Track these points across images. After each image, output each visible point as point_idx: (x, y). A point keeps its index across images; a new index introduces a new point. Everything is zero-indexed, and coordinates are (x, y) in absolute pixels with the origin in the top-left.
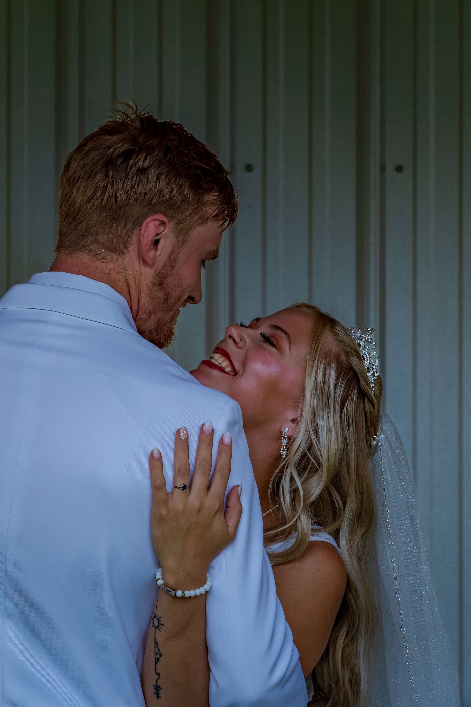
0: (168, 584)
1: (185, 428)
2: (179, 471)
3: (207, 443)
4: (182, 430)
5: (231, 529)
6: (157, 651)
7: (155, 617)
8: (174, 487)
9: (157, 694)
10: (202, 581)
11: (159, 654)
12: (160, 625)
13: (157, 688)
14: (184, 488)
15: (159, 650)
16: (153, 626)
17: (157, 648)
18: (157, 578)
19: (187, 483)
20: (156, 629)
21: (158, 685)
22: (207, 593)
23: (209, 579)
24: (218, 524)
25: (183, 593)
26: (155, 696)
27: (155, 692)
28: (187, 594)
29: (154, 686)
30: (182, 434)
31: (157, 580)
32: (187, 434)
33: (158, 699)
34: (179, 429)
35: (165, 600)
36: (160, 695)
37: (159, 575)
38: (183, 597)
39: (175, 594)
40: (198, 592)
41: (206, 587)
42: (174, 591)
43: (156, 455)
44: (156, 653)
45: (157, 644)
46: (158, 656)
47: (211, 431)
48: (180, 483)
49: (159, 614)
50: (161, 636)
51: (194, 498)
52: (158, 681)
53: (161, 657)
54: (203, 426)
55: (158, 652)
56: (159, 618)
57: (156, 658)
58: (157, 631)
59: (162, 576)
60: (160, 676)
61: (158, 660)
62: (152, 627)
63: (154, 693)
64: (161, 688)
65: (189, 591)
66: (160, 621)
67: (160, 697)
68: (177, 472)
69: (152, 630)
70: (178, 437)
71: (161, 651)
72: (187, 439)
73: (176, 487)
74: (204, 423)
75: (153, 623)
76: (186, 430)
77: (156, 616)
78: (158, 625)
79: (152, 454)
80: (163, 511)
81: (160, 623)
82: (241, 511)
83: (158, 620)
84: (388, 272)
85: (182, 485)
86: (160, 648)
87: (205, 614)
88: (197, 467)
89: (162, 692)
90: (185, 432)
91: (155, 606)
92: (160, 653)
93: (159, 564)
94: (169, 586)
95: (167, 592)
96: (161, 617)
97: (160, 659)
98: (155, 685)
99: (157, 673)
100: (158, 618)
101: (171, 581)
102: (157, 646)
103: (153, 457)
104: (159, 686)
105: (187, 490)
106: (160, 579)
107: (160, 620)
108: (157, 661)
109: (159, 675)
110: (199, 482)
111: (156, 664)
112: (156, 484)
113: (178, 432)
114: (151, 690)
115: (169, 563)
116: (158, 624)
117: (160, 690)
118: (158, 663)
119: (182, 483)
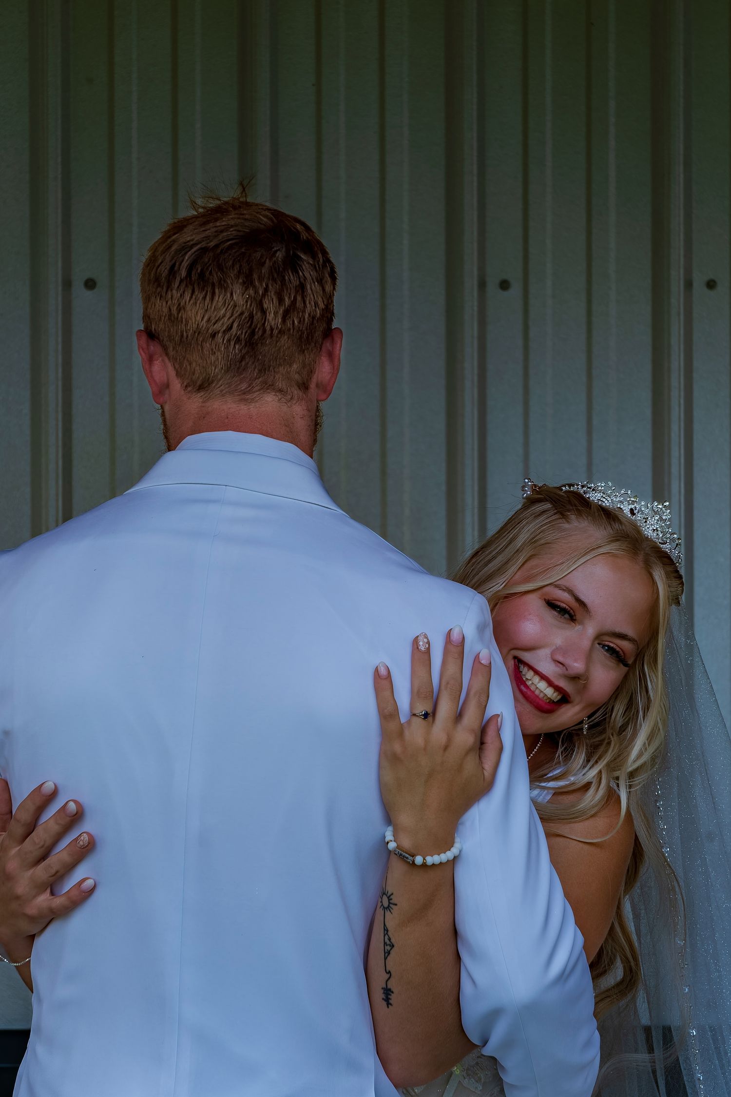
0: (402, 847)
1: (425, 634)
2: (418, 692)
3: (456, 655)
4: (421, 638)
5: (487, 773)
6: (386, 940)
7: (384, 894)
8: (412, 714)
9: (387, 1000)
10: (448, 844)
11: (390, 945)
12: (391, 905)
13: (387, 992)
14: (426, 715)
15: (390, 939)
16: (381, 906)
17: (386, 937)
18: (387, 839)
19: (430, 710)
20: (386, 910)
21: (389, 987)
22: (455, 858)
23: (457, 840)
24: (470, 765)
25: (424, 859)
26: (385, 1003)
27: (384, 997)
28: (430, 860)
29: (382, 988)
30: (421, 643)
31: (388, 843)
32: (428, 643)
33: (388, 1007)
34: (418, 637)
35: (398, 868)
36: (390, 1001)
37: (389, 836)
38: (424, 865)
39: (413, 861)
40: (444, 857)
41: (454, 851)
42: (413, 856)
43: (383, 671)
44: (385, 944)
45: (387, 931)
46: (388, 948)
47: (461, 640)
48: (421, 709)
49: (390, 890)
50: (392, 919)
51: (439, 729)
52: (389, 982)
53: (393, 949)
54: (450, 634)
55: (388, 942)
56: (390, 896)
57: (386, 951)
58: (388, 913)
59: (394, 836)
60: (391, 975)
61: (389, 953)
62: (380, 908)
63: (383, 999)
64: (393, 992)
65: (432, 856)
66: (391, 899)
67: (391, 1004)
68: (416, 694)
69: (380, 911)
70: (416, 647)
71: (393, 940)
72: (428, 650)
73: (414, 715)
74: (451, 629)
75: (382, 902)
76: (427, 638)
77: (386, 893)
78: (389, 905)
79: (377, 670)
80: (397, 748)
81: (391, 901)
82: (501, 749)
83: (388, 898)
84: (696, 426)
85: (423, 713)
86: (391, 936)
87: (452, 889)
88: (443, 687)
89: (393, 997)
90: (426, 640)
91: (384, 878)
92: (391, 942)
93: (389, 819)
94: (404, 850)
95: (402, 857)
96: (392, 894)
97: (391, 952)
98: (385, 988)
99: (388, 971)
100: (388, 895)
101: (407, 843)
102: (387, 933)
103: (378, 674)
104: (390, 990)
105: (430, 719)
106: (391, 841)
107: (392, 897)
108: (387, 954)
109: (389, 974)
110: (445, 709)
111: (385, 959)
112: (386, 711)
113: (416, 641)
114: (379, 995)
115: (405, 818)
116: (388, 903)
117: (391, 995)
118: (388, 957)
119: (422, 709)
